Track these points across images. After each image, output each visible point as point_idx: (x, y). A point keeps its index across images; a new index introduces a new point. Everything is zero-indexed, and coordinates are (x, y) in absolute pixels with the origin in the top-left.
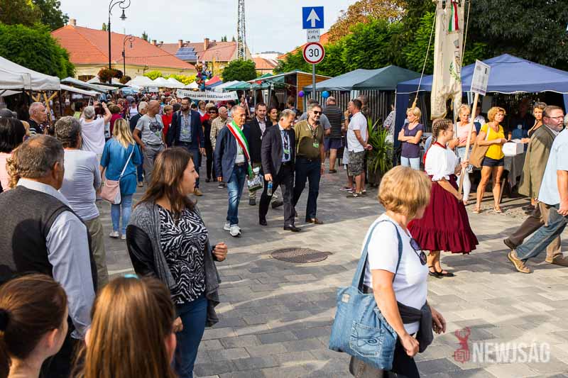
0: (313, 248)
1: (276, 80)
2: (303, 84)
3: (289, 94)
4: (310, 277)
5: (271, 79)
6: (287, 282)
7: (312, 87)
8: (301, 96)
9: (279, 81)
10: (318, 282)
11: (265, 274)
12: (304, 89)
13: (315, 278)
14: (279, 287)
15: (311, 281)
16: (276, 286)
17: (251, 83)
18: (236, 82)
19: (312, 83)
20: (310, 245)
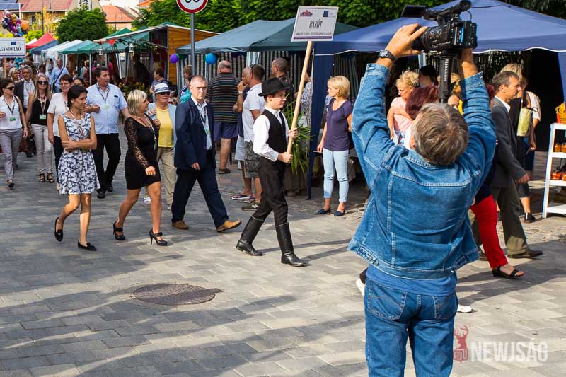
0: (194, 284)
1: (138, 38)
2: (176, 44)
3: (156, 59)
4: (191, 324)
5: (130, 36)
6: (157, 333)
7: (190, 48)
8: (173, 62)
9: (141, 40)
10: (202, 331)
11: (125, 322)
12: (178, 51)
13: (197, 327)
14: (145, 340)
15: (190, 331)
16: (141, 339)
17: (100, 43)
18: (77, 42)
19: (189, 42)
20: (190, 279)
